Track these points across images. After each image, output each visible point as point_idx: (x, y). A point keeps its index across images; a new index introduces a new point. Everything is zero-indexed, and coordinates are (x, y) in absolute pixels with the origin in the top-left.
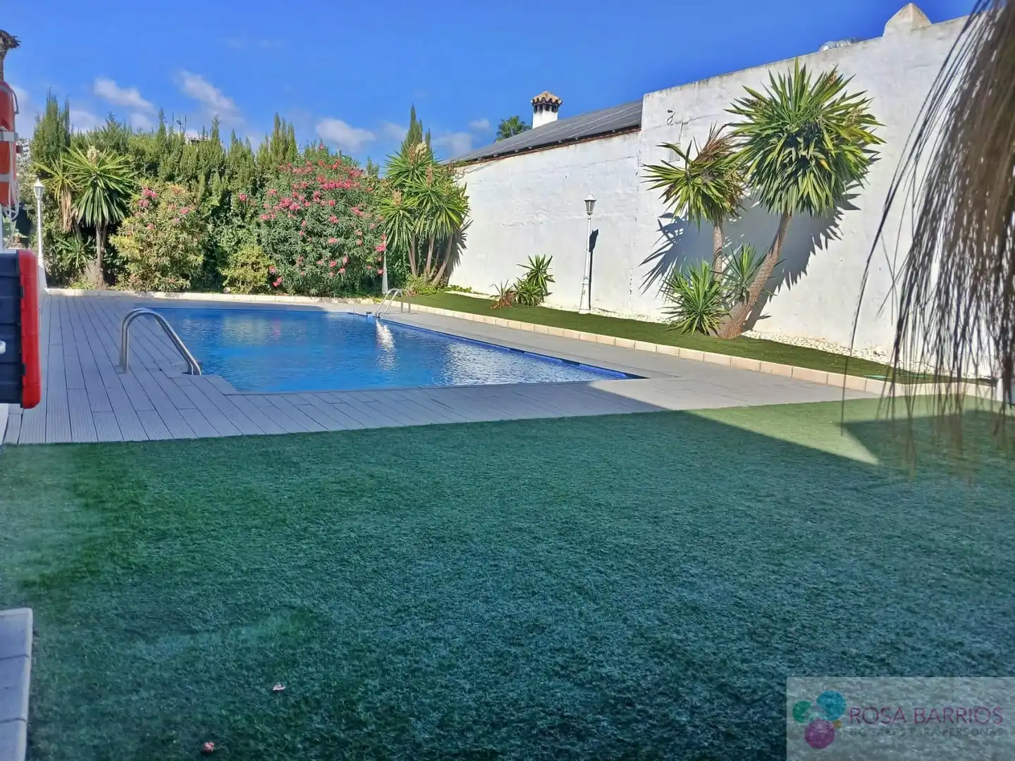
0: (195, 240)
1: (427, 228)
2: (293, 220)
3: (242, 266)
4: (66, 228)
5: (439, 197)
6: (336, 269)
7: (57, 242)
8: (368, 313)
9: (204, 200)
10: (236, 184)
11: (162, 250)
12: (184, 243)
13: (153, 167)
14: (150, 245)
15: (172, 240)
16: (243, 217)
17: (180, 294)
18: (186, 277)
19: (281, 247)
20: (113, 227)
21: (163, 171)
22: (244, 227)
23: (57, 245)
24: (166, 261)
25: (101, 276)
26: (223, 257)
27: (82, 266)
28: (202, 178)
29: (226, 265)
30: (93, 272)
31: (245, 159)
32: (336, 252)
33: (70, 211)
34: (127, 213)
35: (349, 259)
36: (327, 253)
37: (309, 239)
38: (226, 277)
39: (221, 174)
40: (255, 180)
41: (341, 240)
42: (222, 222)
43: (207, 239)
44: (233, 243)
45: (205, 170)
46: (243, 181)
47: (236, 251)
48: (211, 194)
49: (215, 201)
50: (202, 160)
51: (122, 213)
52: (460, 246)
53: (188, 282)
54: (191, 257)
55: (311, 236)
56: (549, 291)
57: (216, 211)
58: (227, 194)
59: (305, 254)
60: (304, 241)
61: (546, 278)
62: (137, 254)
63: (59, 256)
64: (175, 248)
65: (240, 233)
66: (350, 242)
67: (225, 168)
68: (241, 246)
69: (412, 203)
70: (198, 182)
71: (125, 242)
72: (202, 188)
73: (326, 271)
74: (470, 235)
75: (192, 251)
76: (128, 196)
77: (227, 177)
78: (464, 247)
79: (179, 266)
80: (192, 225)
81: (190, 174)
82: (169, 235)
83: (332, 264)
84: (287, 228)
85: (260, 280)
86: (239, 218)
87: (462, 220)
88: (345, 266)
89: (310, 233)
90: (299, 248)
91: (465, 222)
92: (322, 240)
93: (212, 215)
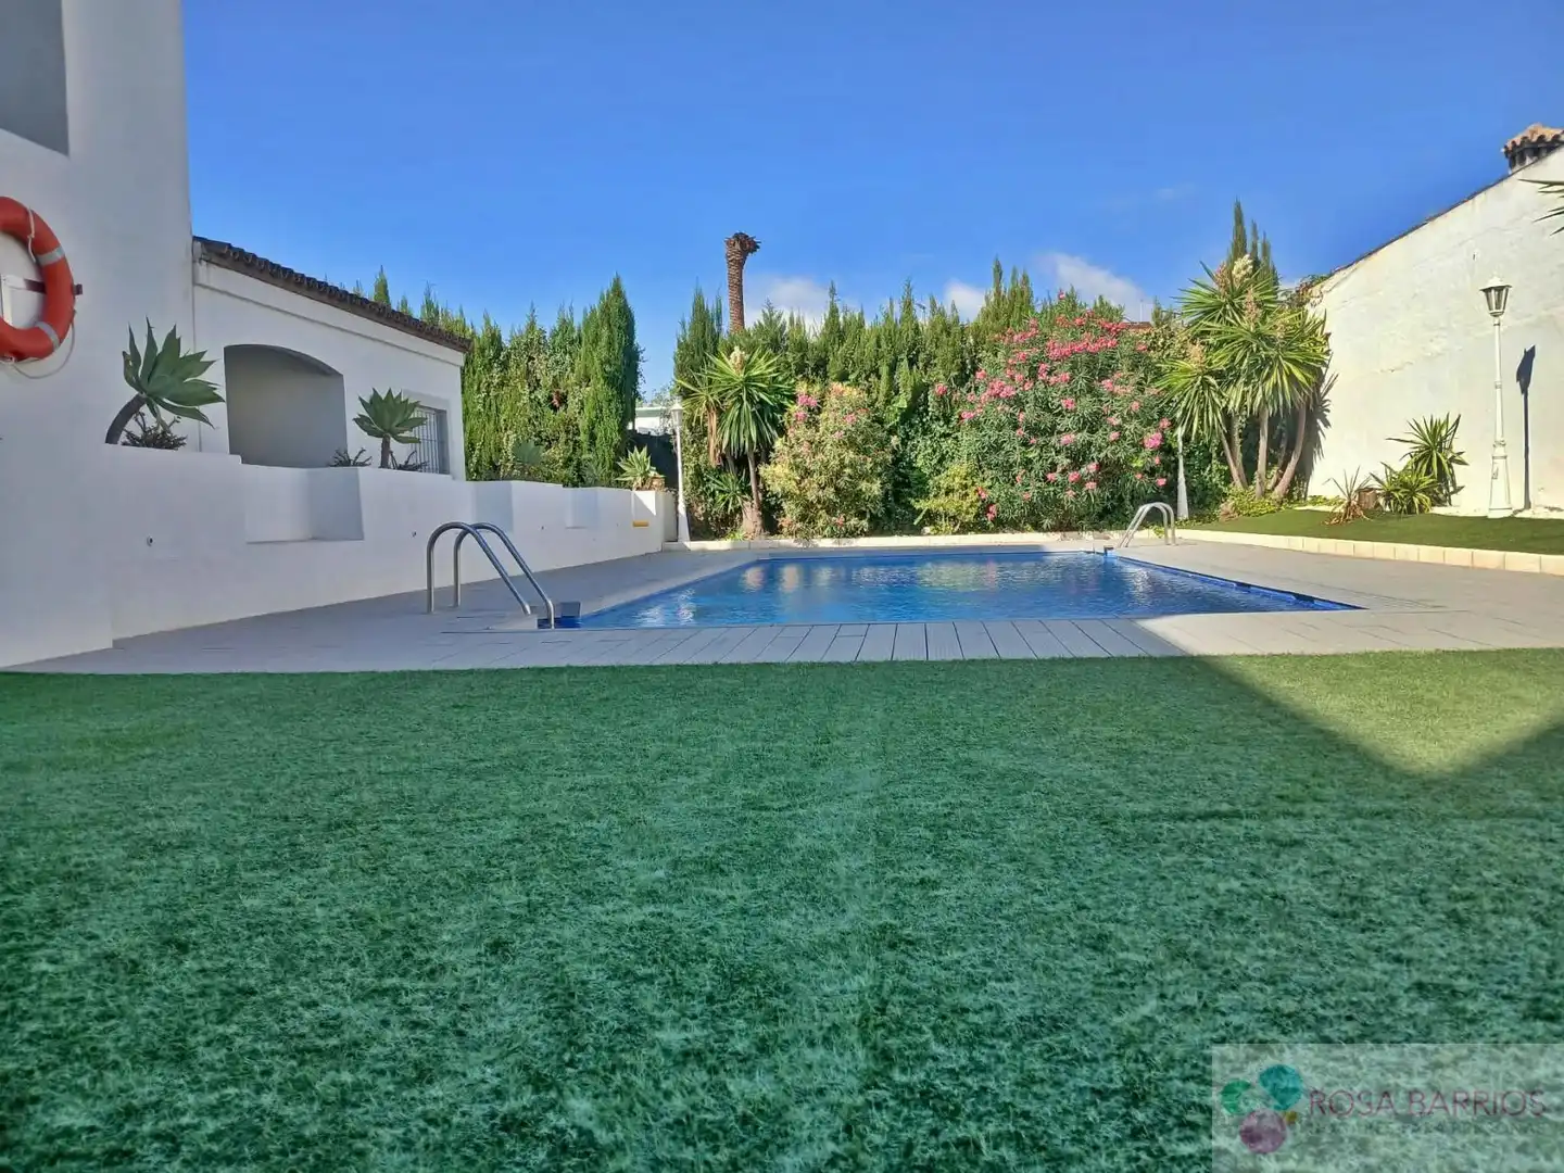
0: (869, 460)
1: (1249, 400)
2: (1005, 414)
3: (947, 494)
4: (714, 463)
5: (1270, 341)
6: (1080, 483)
7: (708, 480)
8: (1106, 549)
9: (888, 402)
10: (937, 373)
11: (823, 479)
12: (852, 466)
13: (821, 366)
14: (808, 473)
15: (834, 463)
16: (948, 422)
17: (853, 540)
18: (861, 515)
19: (994, 458)
20: (764, 452)
21: (834, 368)
22: (949, 435)
23: (710, 485)
24: (830, 493)
25: (759, 522)
26: (920, 483)
27: (739, 510)
28: (884, 370)
29: (923, 493)
30: (751, 519)
31: (949, 334)
32: (1078, 457)
33: (718, 439)
34: (782, 431)
35: (1101, 466)
36: (1063, 461)
37: (1034, 441)
38: (920, 511)
39: (912, 362)
40: (963, 363)
41: (1084, 436)
42: (917, 431)
43: (890, 457)
44: (935, 461)
45: (889, 358)
46: (944, 367)
47: (939, 472)
48: (897, 392)
49: (902, 402)
50: (884, 346)
51: (775, 433)
52: (1321, 424)
53: (865, 523)
54: (863, 485)
55: (1036, 436)
56: (1459, 484)
57: (906, 416)
58: (920, 390)
59: (1027, 463)
60: (1025, 444)
61: (1452, 459)
62: (792, 486)
63: (710, 500)
64: (838, 475)
65: (947, 444)
66: (1097, 438)
67: (918, 352)
68: (947, 464)
69: (1220, 362)
70: (879, 377)
71: (777, 474)
72: (883, 385)
73: (1064, 488)
74: (1337, 402)
75: (863, 476)
76: (783, 409)
77: (921, 365)
78: (1327, 424)
79: (848, 499)
80: (866, 441)
81: (867, 367)
82: (830, 455)
83: (1072, 476)
84: (1000, 428)
85: (967, 513)
86: (942, 423)
87: (1321, 378)
88: (1094, 478)
89: (1034, 430)
90: (1017, 457)
91: (1327, 379)
92: (1054, 440)
93: (902, 422)
